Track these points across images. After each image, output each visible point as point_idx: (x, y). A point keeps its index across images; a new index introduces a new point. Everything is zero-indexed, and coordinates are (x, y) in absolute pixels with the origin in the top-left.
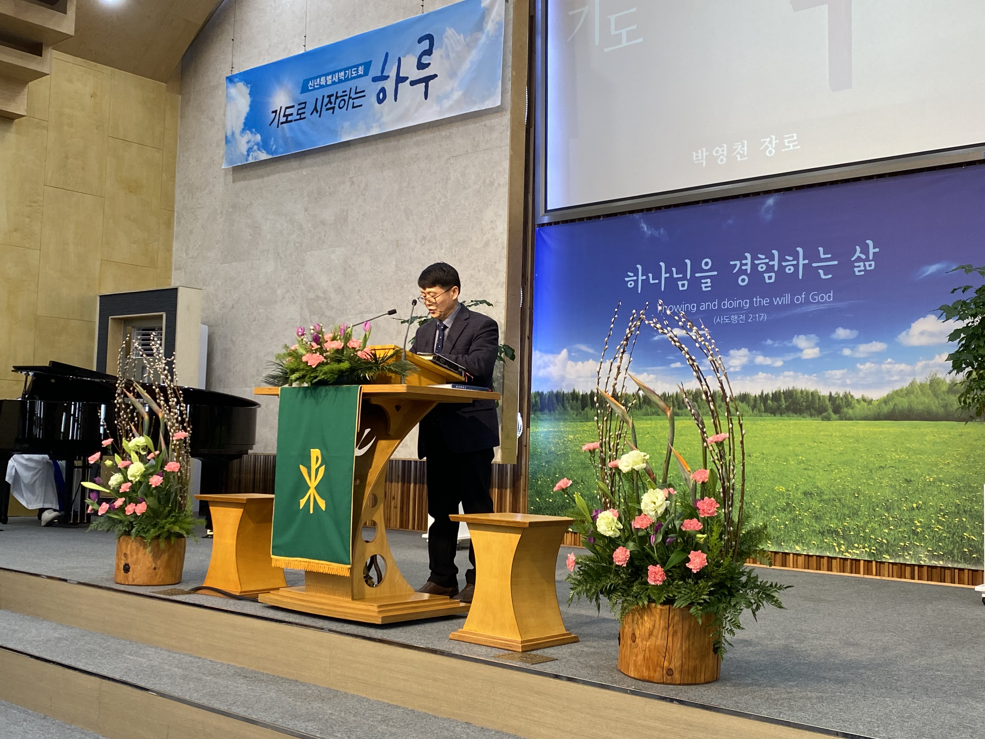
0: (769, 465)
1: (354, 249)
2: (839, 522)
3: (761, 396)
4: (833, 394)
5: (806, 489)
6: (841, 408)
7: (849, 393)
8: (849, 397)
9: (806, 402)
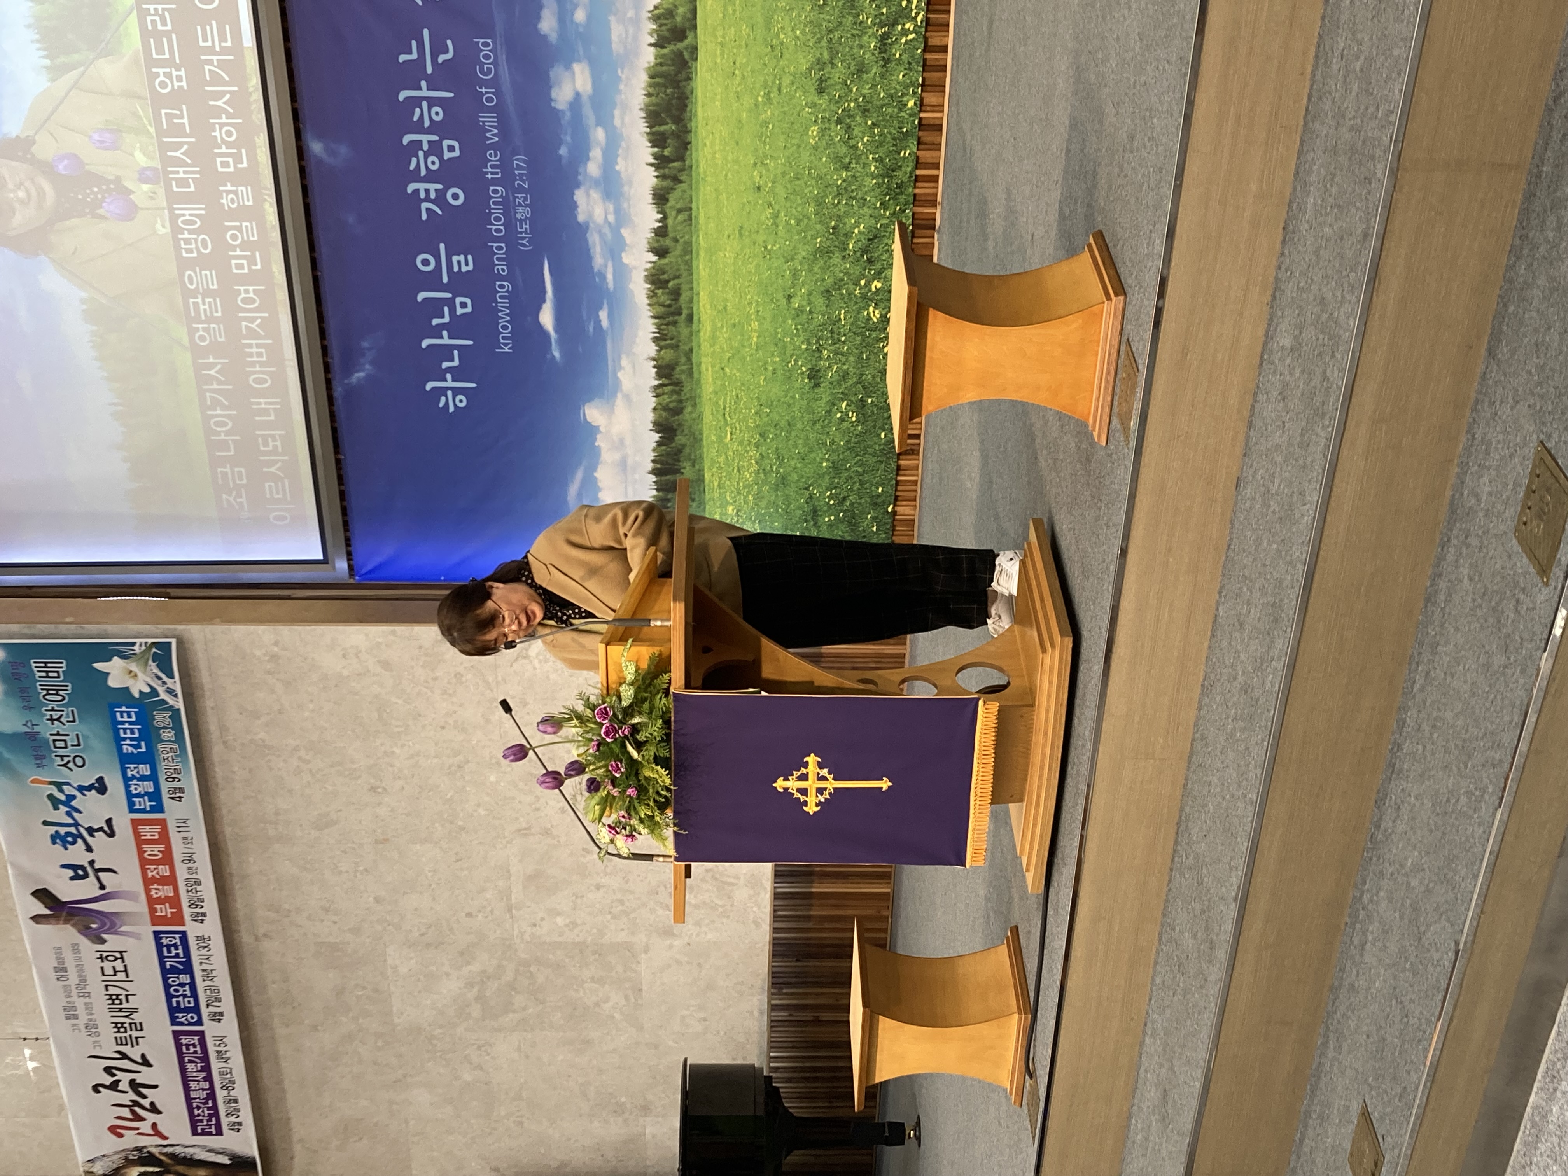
0: (775, 155)
1: (391, 927)
2: (866, 33)
3: (657, 167)
4: (652, 41)
5: (812, 90)
6: (676, 27)
7: (649, 12)
8: (657, 12)
9: (667, 87)
